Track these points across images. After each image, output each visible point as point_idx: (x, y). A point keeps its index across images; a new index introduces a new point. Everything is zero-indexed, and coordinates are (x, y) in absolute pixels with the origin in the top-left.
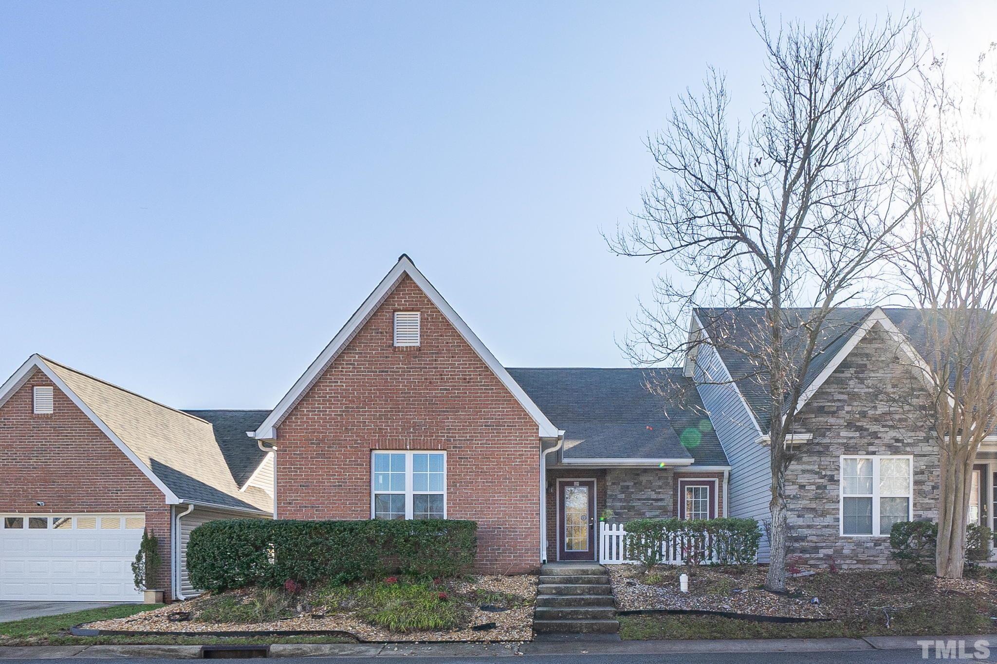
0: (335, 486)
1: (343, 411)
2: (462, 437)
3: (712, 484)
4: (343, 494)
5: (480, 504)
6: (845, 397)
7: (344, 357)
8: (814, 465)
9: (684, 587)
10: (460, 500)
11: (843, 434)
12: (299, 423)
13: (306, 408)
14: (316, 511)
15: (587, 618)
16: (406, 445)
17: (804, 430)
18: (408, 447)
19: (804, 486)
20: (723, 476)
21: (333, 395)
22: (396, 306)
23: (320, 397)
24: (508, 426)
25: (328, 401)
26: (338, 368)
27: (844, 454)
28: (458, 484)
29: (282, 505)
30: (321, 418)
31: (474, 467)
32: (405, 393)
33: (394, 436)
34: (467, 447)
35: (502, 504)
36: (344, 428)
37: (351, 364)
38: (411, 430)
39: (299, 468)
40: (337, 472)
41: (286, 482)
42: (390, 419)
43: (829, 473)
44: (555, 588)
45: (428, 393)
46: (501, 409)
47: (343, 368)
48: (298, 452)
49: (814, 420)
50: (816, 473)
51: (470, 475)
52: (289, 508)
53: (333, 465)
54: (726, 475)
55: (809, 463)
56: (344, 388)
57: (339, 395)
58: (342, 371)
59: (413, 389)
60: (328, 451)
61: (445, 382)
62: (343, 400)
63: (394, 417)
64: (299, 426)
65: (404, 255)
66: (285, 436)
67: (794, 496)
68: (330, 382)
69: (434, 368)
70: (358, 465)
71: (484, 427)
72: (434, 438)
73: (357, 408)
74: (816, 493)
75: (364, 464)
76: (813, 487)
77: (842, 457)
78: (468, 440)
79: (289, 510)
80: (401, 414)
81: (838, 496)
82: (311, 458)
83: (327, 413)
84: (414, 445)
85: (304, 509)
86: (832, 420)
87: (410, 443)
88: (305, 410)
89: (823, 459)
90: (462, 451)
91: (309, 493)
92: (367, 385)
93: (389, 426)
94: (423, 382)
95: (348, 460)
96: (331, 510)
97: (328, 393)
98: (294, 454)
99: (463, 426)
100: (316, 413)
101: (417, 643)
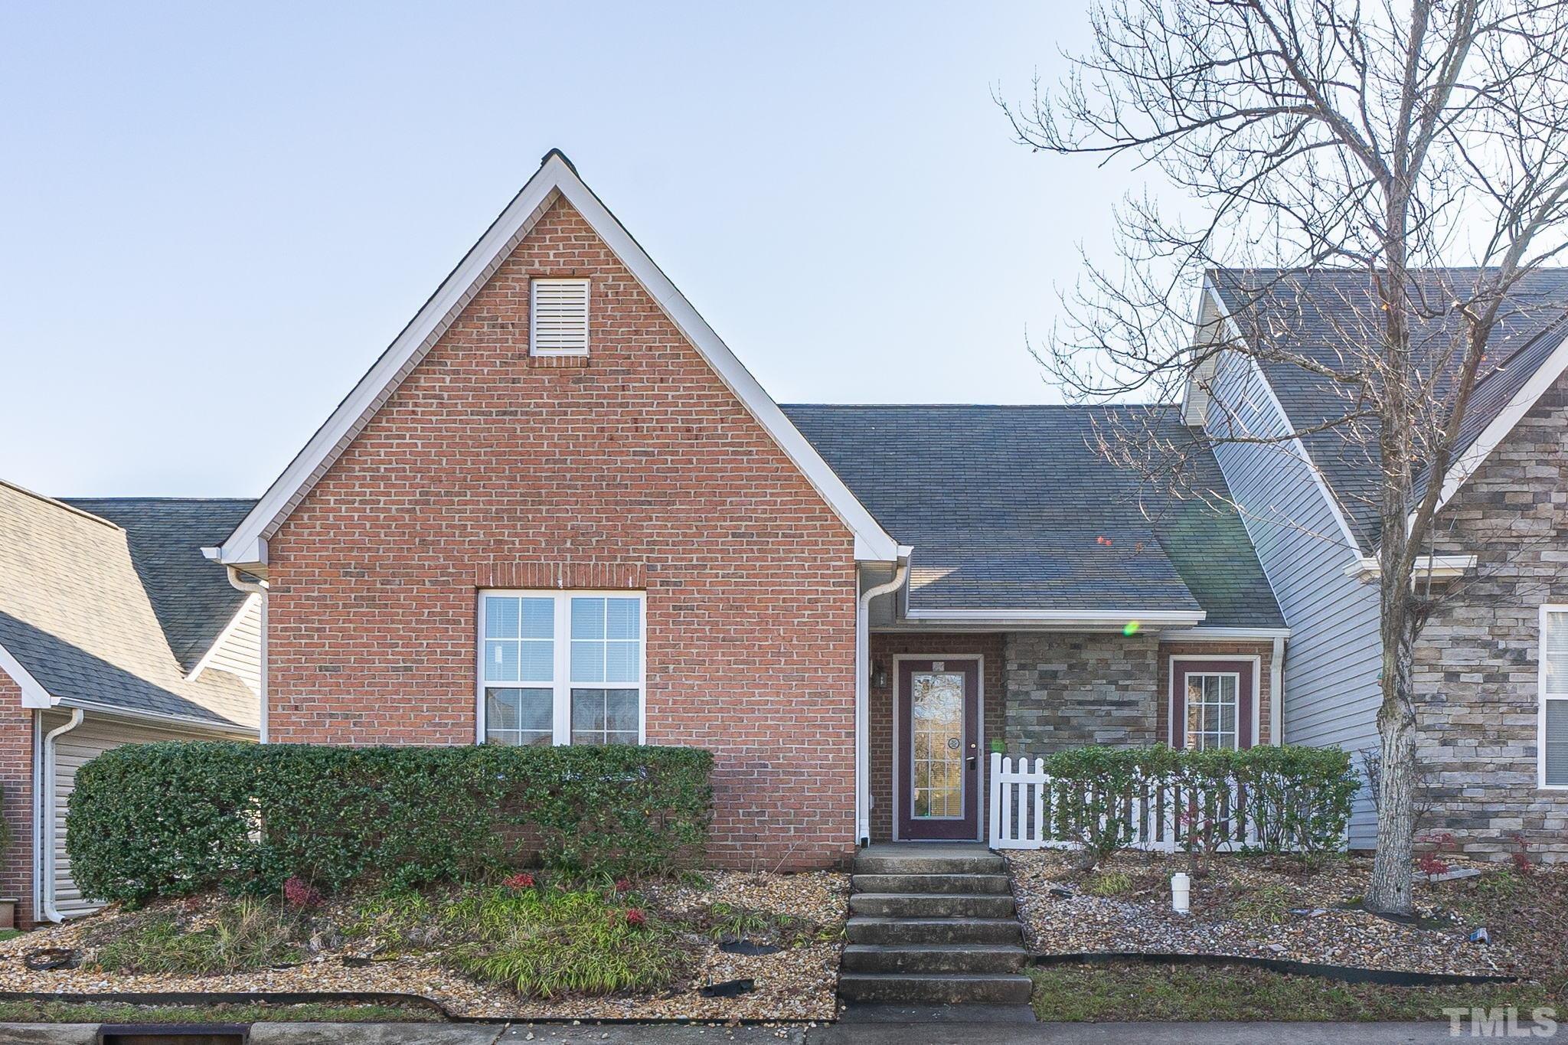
0: (396, 669)
1: (417, 502)
2: (682, 559)
3: (1246, 669)
4: (415, 689)
5: (721, 710)
6: (1553, 472)
7: (418, 380)
8: (1479, 626)
9: (1181, 902)
10: (675, 702)
11: (1547, 555)
12: (318, 529)
13: (333, 494)
14: (355, 724)
15: (960, 971)
16: (556, 579)
17: (1458, 548)
18: (560, 582)
19: (1457, 675)
20: (1272, 650)
21: (394, 465)
22: (537, 265)
23: (363, 470)
24: (784, 535)
25: (383, 478)
26: (406, 405)
27: (1550, 602)
28: (671, 667)
29: (280, 710)
30: (366, 518)
31: (707, 628)
32: (555, 462)
33: (529, 558)
34: (693, 584)
35: (769, 711)
36: (417, 539)
37: (435, 397)
38: (568, 545)
39: (318, 630)
40: (401, 638)
41: (289, 661)
42: (520, 519)
43: (1513, 645)
44: (889, 902)
45: (605, 462)
46: (768, 498)
47: (416, 405)
48: (316, 594)
49: (1480, 524)
50: (1485, 645)
51: (698, 647)
52: (294, 719)
53: (393, 622)
54: (1278, 648)
55: (1467, 622)
56: (420, 449)
57: (407, 466)
58: (414, 412)
59: (572, 453)
60: (382, 591)
61: (644, 437)
62: (415, 477)
63: (530, 516)
64: (319, 534)
65: (555, 151)
66: (288, 558)
67: (1433, 697)
68: (387, 437)
69: (621, 405)
70: (448, 622)
71: (730, 538)
72: (618, 562)
73: (447, 494)
74: (1484, 691)
75: (462, 620)
76: (1478, 677)
77: (1545, 609)
78: (694, 567)
79: (294, 723)
80: (544, 508)
81: (1534, 697)
82: (345, 606)
83: (381, 505)
84: (573, 578)
85: (328, 721)
86: (1521, 525)
87: (565, 573)
88: (332, 499)
89: (1500, 613)
90: (681, 592)
91: (338, 685)
92: (470, 442)
93: (516, 535)
94: (594, 437)
95: (426, 611)
96: (388, 724)
97: (382, 462)
98: (308, 598)
99: (685, 535)
100: (356, 505)
101: (576, 1022)
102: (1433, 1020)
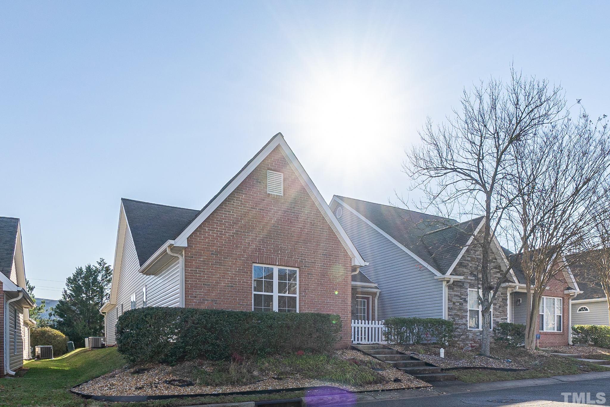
0: (228, 286)
1: (234, 233)
2: (310, 260)
3: (368, 299)
4: (234, 293)
5: (320, 304)
6: (469, 259)
7: (235, 195)
8: (458, 292)
9: (442, 355)
10: (308, 301)
11: (469, 278)
12: (202, 238)
13: (207, 227)
14: (215, 304)
16: (276, 262)
17: (455, 274)
18: (277, 263)
19: (455, 303)
20: (376, 294)
21: (227, 221)
22: (270, 166)
23: (217, 221)
24: (335, 256)
25: (223, 224)
26: (231, 202)
27: (469, 288)
28: (307, 291)
29: (190, 297)
30: (218, 236)
31: (316, 280)
32: (276, 227)
33: (268, 255)
34: (313, 267)
35: (331, 305)
36: (235, 245)
37: (240, 201)
38: (279, 252)
39: (203, 271)
40: (230, 276)
41: (193, 281)
42: (265, 243)
43: (464, 297)
45: (289, 229)
46: (331, 245)
47: (234, 202)
48: (202, 259)
49: (458, 269)
50: (460, 297)
51: (314, 285)
52: (195, 301)
53: (227, 271)
54: (378, 294)
55: (456, 291)
56: (235, 216)
57: (231, 222)
58: (233, 204)
59: (280, 225)
60: (224, 261)
61: (300, 223)
62: (234, 225)
63: (269, 242)
64: (203, 240)
65: (280, 133)
66: (192, 247)
67: (451, 308)
68: (225, 211)
69: (293, 213)
70: (244, 272)
71: (322, 255)
72: (293, 259)
73: (243, 232)
74: (460, 307)
75: (249, 272)
76: (458, 304)
77: (469, 289)
78: (313, 262)
79: (194, 302)
80: (272, 240)
81: (467, 309)
82: (212, 264)
83: (223, 233)
84: (281, 263)
85: (206, 302)
86: (465, 270)
87: (278, 261)
88: (207, 229)
89: (462, 290)
90: (310, 269)
91: (209, 290)
92: (251, 217)
93: (264, 247)
94: (286, 221)
95: (238, 268)
96: (226, 304)
97: (223, 219)
98: (199, 261)
99: (310, 253)
100: (215, 232)
102: (529, 379)
